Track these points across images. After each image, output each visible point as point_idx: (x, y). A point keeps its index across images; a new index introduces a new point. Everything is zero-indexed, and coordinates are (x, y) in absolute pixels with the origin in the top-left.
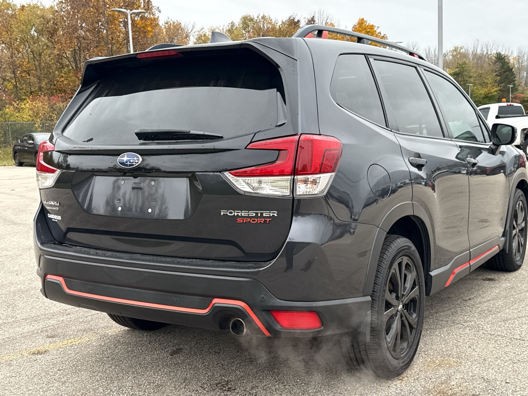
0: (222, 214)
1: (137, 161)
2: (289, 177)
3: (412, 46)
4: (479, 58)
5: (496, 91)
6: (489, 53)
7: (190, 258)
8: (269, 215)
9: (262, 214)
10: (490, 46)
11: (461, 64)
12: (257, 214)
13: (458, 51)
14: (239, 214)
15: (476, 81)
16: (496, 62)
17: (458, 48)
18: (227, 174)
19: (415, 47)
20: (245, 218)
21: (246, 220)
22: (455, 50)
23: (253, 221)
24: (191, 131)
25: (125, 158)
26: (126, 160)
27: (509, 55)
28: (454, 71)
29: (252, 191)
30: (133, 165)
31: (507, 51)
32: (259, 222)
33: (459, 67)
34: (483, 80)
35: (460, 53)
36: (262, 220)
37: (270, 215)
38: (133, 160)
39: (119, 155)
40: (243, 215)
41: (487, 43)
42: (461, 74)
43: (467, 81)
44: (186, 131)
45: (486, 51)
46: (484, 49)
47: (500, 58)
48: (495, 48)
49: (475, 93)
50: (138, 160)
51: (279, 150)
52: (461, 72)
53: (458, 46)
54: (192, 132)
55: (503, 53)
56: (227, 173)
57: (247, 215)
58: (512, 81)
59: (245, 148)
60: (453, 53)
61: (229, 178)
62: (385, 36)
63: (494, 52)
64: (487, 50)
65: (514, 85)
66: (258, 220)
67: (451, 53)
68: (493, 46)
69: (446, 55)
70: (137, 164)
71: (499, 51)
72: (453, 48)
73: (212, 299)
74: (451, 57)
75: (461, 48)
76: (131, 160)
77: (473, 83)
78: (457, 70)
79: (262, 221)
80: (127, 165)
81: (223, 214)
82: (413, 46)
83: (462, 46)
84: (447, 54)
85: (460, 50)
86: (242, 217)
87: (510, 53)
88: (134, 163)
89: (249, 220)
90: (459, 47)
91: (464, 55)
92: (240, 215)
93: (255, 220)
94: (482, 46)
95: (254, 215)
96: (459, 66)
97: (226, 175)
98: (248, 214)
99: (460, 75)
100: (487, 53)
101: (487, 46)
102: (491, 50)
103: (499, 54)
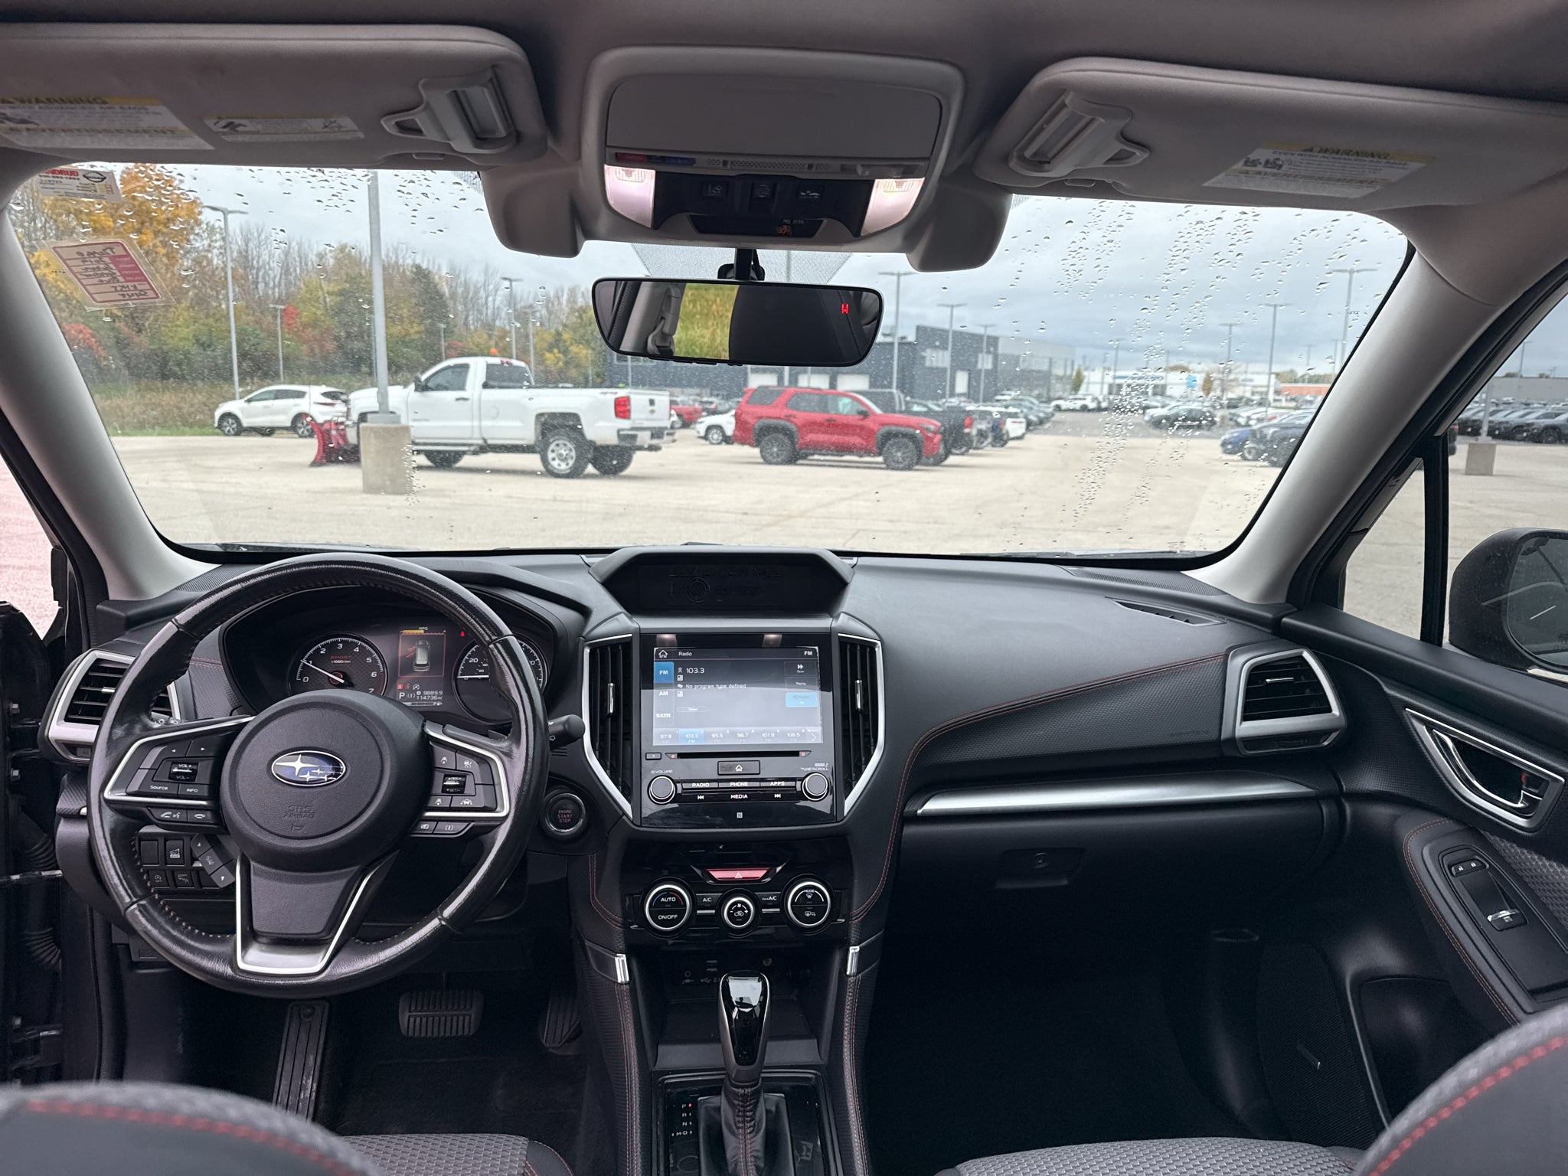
3: (255, 230)
5: (418, 332)
6: (401, 262)
10: (402, 250)
11: (354, 276)
13: (346, 252)
16: (413, 281)
17: (346, 247)
19: (262, 231)
22: (342, 249)
27: (435, 272)
28: (339, 287)
31: (431, 264)
33: (351, 282)
35: (349, 255)
42: (352, 294)
45: (394, 259)
46: (391, 254)
47: (422, 275)
52: (353, 290)
55: (424, 266)
58: (444, 317)
60: (335, 253)
62: (198, 201)
63: (409, 261)
64: (397, 257)
65: (447, 323)
67: (332, 253)
69: (323, 257)
71: (418, 261)
72: (335, 246)
74: (333, 260)
78: (347, 286)
82: (258, 230)
83: (352, 244)
84: (326, 254)
87: (436, 268)
94: (388, 250)
96: (349, 279)
100: (397, 263)
101: (396, 250)
102: (403, 258)
103: (418, 267)
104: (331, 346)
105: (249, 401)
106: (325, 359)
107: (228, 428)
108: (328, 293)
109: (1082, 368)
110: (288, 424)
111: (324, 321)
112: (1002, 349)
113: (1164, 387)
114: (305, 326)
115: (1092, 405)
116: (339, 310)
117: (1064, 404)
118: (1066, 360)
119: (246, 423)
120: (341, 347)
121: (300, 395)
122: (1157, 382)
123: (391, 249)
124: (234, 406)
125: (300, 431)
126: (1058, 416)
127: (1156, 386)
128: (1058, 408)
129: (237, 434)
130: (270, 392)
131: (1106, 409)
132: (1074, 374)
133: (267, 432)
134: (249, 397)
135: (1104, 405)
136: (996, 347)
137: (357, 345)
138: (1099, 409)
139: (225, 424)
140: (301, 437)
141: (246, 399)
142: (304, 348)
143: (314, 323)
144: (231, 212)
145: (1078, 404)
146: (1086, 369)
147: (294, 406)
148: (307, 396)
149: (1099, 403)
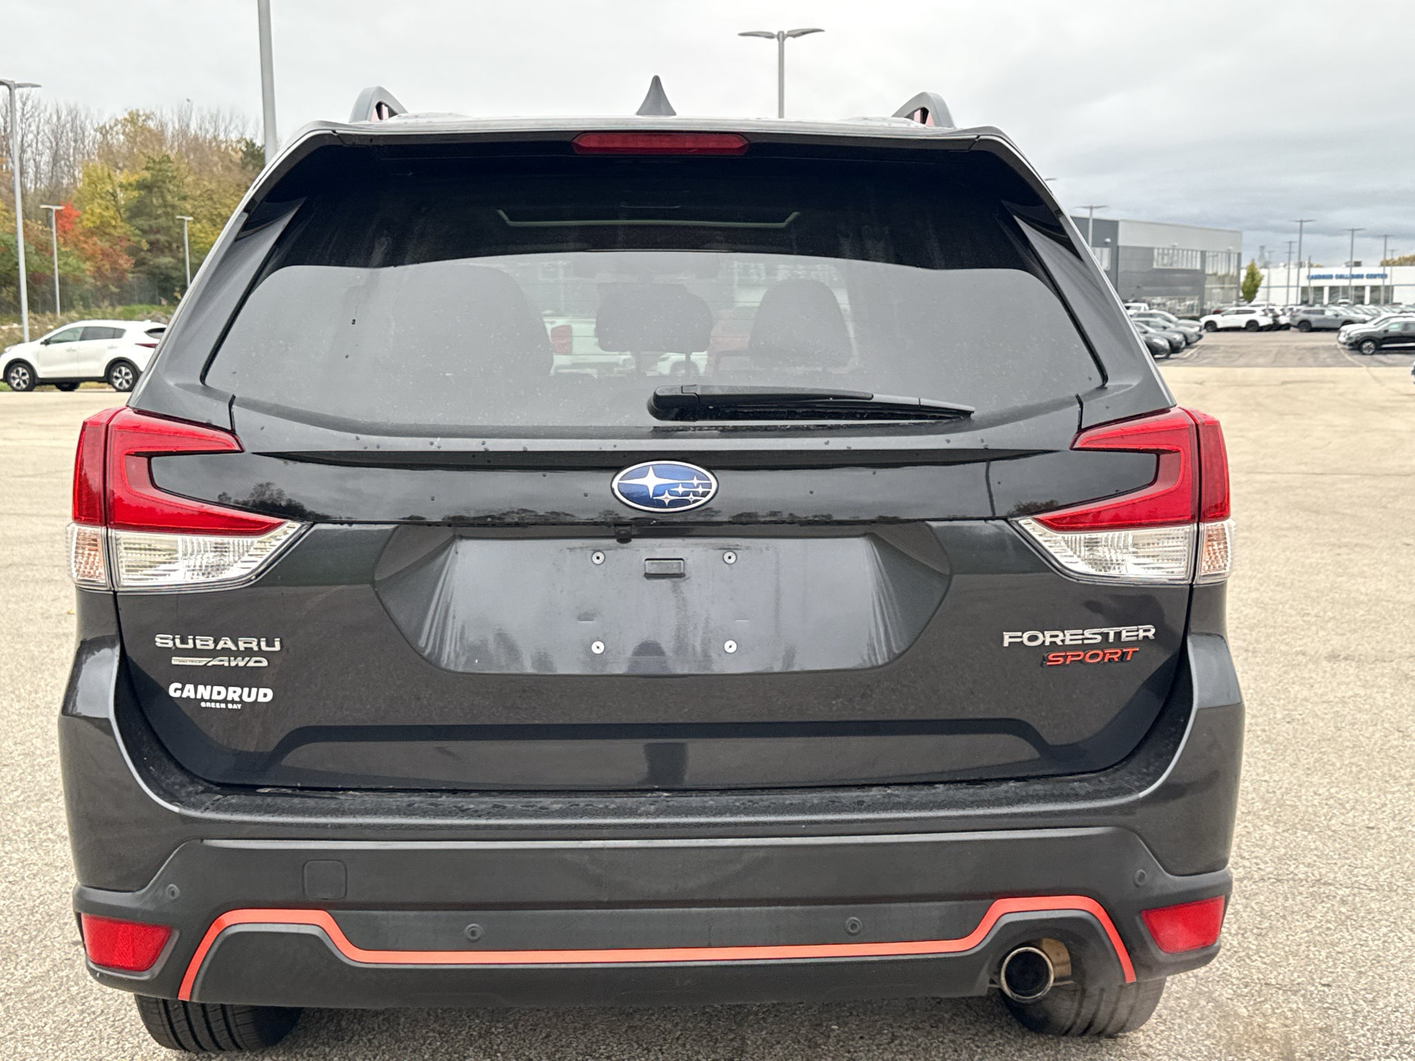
0: (1006, 644)
1: (701, 490)
2: (1187, 528)
4: (196, 148)
6: (222, 137)
7: (888, 785)
8: (1135, 638)
9: (1118, 635)
10: (224, 120)
11: (157, 160)
12: (1106, 635)
13: (140, 124)
14: (1058, 641)
15: (199, 210)
17: (139, 116)
18: (1030, 525)
20: (1070, 651)
21: (1072, 656)
22: (133, 119)
23: (1092, 657)
24: (875, 396)
25: (650, 479)
26: (656, 487)
28: (136, 177)
29: (1093, 571)
30: (688, 502)
32: (1106, 660)
33: (153, 169)
34: (216, 209)
35: (145, 127)
36: (1117, 653)
37: (1137, 636)
38: (684, 485)
39: (619, 469)
40: (1068, 642)
41: (214, 111)
42: (158, 187)
43: (173, 207)
44: (863, 395)
45: (212, 130)
46: (206, 126)
47: (255, 156)
48: (237, 126)
49: (199, 240)
50: (704, 486)
51: (1158, 453)
52: (158, 181)
53: (138, 111)
54: (878, 398)
55: (259, 143)
56: (1029, 520)
57: (1080, 642)
59: (1072, 449)
60: (124, 126)
61: (1035, 534)
63: (234, 136)
64: (216, 130)
66: (1105, 654)
67: (119, 126)
68: (231, 120)
69: (107, 132)
70: (704, 500)
71: (249, 136)
72: (122, 115)
73: (991, 901)
74: (122, 137)
75: (148, 117)
76: (677, 485)
77: (191, 215)
78: (147, 175)
79: (1115, 657)
80: (661, 504)
81: (1010, 643)
83: (148, 112)
84: (111, 128)
85: (144, 121)
86: (1065, 648)
88: (691, 497)
89: (1082, 654)
90: (141, 113)
91: (158, 137)
92: (1060, 643)
93: (1097, 655)
94: (203, 118)
95: (1099, 638)
96: (151, 165)
97: (1025, 526)
98: (1083, 639)
99: (156, 189)
100: (215, 138)
101: (215, 120)
102: (225, 131)
103: (250, 145)
104: (125, 262)
105: (47, 342)
106: (119, 281)
107: (17, 381)
108: (121, 186)
109: (1258, 264)
110: (101, 374)
111: (115, 227)
112: (1125, 239)
113: (1389, 289)
114: (91, 233)
115: (1265, 321)
116: (136, 212)
117: (1221, 321)
118: (1229, 253)
119: (42, 373)
120: (140, 263)
121: (117, 334)
122: (1378, 282)
123: (208, 117)
124: (27, 351)
125: (117, 384)
126: (1209, 338)
127: (1374, 289)
128: (1211, 326)
129: (30, 388)
130: (74, 330)
131: (1287, 327)
132: (1244, 273)
133: (68, 385)
134: (47, 337)
135: (1283, 320)
136: (1115, 236)
137: (166, 260)
138: (1276, 327)
139: (13, 375)
140: (118, 390)
141: (42, 339)
142: (88, 266)
143: (101, 230)
144: (20, 86)
145: (1242, 320)
146: (1266, 266)
147: (107, 350)
148: (126, 335)
149: (1276, 317)
